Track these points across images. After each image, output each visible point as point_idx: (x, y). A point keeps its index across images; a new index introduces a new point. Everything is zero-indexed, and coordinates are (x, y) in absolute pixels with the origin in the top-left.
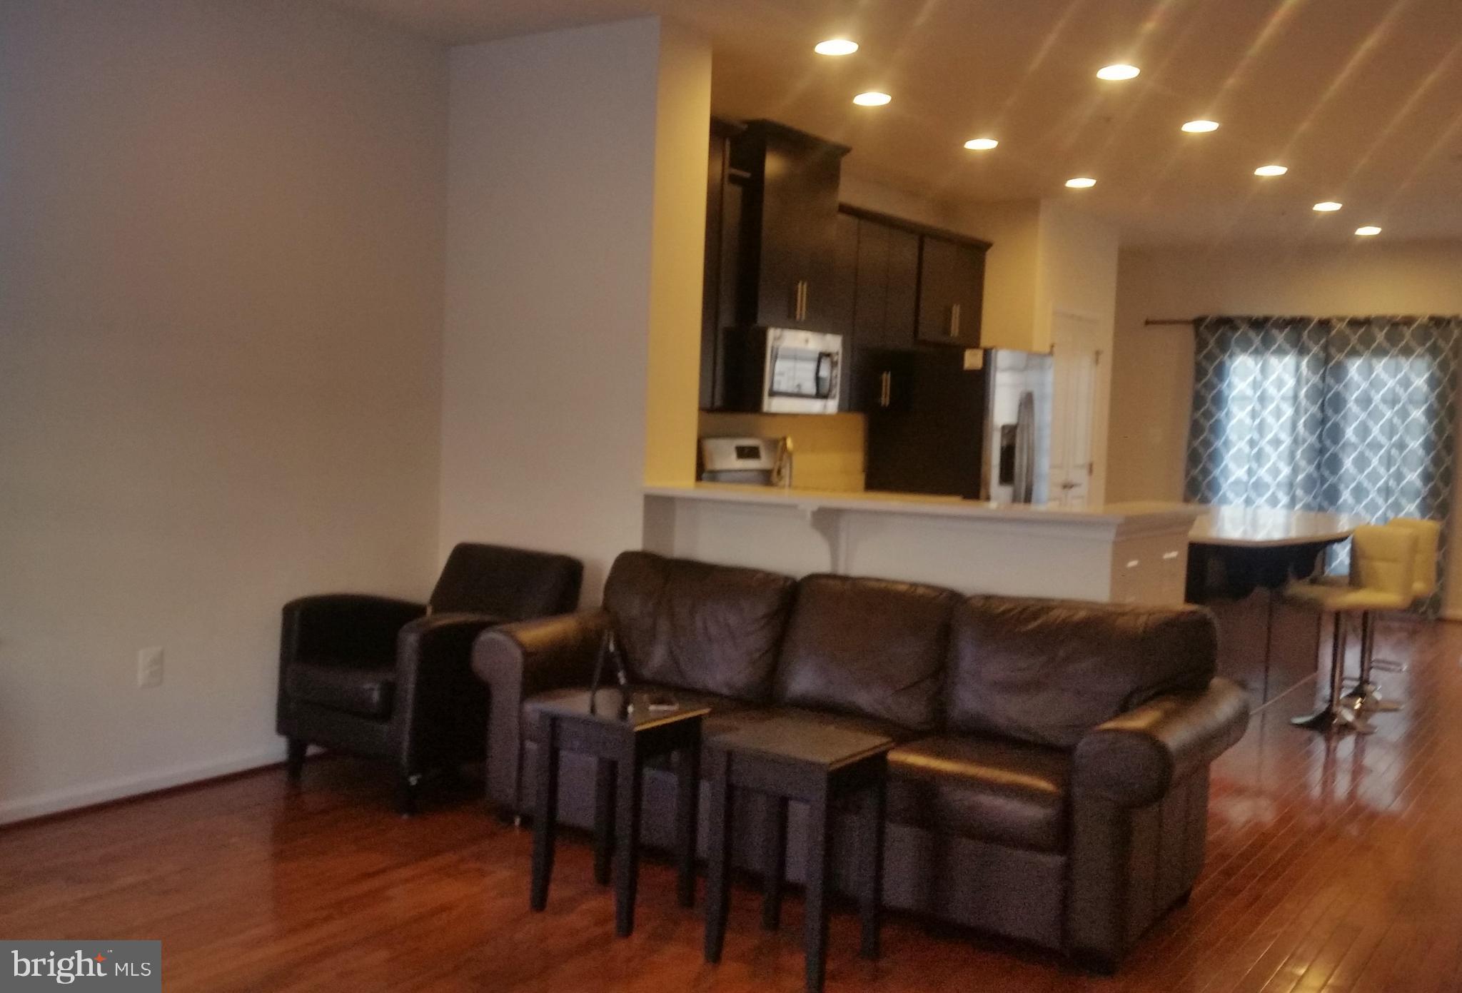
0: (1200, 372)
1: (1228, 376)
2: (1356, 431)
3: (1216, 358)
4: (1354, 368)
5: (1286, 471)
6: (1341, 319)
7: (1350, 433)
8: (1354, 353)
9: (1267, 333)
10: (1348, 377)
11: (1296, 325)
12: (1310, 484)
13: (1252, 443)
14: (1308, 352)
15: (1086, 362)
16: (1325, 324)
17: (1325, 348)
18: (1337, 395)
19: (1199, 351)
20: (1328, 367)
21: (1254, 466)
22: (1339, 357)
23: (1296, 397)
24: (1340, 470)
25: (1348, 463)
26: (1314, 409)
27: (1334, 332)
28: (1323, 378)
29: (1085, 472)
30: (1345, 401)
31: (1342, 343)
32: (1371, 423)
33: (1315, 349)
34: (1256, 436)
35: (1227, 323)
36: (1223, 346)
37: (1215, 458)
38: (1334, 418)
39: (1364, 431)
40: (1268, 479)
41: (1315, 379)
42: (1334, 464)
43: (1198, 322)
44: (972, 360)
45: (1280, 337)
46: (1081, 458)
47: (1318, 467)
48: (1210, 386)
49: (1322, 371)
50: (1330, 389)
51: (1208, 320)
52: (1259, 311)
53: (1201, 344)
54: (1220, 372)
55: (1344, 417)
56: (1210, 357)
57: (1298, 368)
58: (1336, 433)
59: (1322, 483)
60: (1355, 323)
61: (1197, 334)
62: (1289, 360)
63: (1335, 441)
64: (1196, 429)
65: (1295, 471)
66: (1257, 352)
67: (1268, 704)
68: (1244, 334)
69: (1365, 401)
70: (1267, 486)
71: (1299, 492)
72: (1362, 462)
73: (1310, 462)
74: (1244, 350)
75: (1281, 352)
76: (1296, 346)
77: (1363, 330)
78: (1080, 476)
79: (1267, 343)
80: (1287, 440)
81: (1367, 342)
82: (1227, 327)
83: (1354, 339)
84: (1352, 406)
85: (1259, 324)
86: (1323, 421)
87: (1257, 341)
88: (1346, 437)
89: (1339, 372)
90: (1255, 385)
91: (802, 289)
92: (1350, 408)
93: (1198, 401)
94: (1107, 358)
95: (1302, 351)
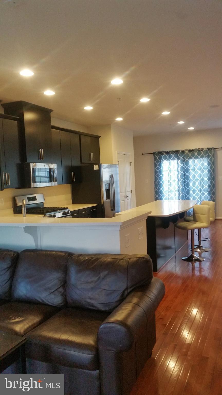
0: (156, 165)
1: (162, 166)
2: (192, 177)
3: (159, 161)
4: (191, 161)
5: (177, 187)
6: (187, 150)
7: (191, 177)
8: (190, 158)
9: (170, 155)
10: (189, 164)
11: (176, 152)
12: (183, 190)
13: (169, 181)
14: (180, 158)
15: (128, 165)
16: (183, 152)
17: (184, 158)
18: (187, 168)
19: (155, 160)
20: (185, 162)
21: (170, 187)
22: (187, 159)
23: (178, 170)
24: (189, 186)
25: (191, 184)
26: (182, 172)
27: (185, 154)
28: (184, 165)
29: (130, 193)
30: (189, 170)
31: (187, 156)
32: (195, 175)
33: (181, 158)
34: (170, 180)
35: (161, 153)
36: (160, 159)
37: (161, 185)
38: (187, 174)
39: (194, 176)
40: (173, 190)
41: (182, 165)
42: (188, 185)
43: (154, 153)
44: (96, 167)
45: (173, 156)
46: (129, 189)
47: (184, 186)
48: (158, 169)
49: (183, 163)
50: (185, 167)
51: (156, 153)
52: (168, 150)
53: (155, 159)
54: (160, 165)
55: (189, 174)
56: (158, 162)
57: (178, 163)
58: (188, 178)
59: (185, 190)
60: (190, 151)
61: (154, 156)
62: (176, 161)
63: (188, 180)
64: (156, 179)
65: (179, 187)
66: (168, 160)
67: (176, 253)
68: (165, 155)
69: (194, 169)
70: (173, 191)
71: (181, 192)
72: (194, 184)
73: (182, 185)
74: (165, 160)
75: (174, 159)
76: (177, 158)
77: (192, 152)
78: (129, 194)
79: (170, 157)
80: (177, 180)
81: (193, 155)
82: (161, 154)
83: (190, 155)
84: (191, 171)
85: (168, 153)
86: (184, 175)
87: (168, 157)
88: (190, 178)
89: (187, 163)
90: (168, 168)
91: (42, 151)
92: (190, 171)
93: (156, 172)
94: (133, 164)
95: (178, 159)
